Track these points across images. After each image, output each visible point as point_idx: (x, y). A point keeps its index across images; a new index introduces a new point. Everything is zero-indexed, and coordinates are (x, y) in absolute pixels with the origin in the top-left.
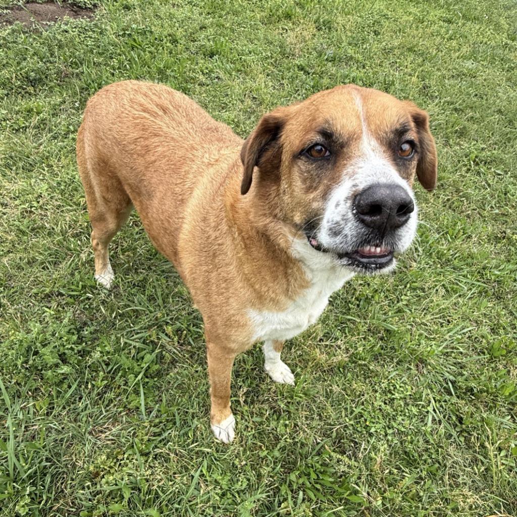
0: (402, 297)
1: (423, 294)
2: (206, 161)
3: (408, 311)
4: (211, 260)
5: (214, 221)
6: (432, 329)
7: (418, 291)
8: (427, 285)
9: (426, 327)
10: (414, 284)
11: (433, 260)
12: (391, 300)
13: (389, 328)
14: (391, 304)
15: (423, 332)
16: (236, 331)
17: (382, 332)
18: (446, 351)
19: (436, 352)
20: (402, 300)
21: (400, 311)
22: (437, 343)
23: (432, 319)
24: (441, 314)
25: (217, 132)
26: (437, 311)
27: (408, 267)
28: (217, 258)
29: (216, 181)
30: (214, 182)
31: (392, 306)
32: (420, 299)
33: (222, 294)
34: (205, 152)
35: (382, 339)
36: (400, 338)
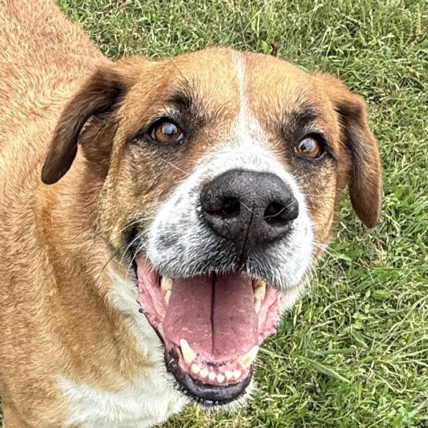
0: (355, 316)
1: (393, 310)
2: (28, 104)
3: (363, 342)
4: (8, 287)
5: (18, 225)
6: (402, 377)
7: (384, 305)
8: (401, 295)
9: (392, 373)
10: (378, 292)
11: (417, 247)
12: (334, 319)
13: (324, 372)
14: (334, 327)
15: (385, 381)
16: (39, 403)
17: (313, 377)
18: (422, 418)
19: (405, 420)
20: (353, 320)
21: (347, 342)
22: (408, 403)
23: (403, 359)
24: (421, 352)
25: (60, 41)
26: (414, 344)
27: (371, 258)
28: (17, 285)
29: (35, 150)
30: (32, 152)
31: (335, 330)
32: (386, 322)
33: (20, 343)
34: (31, 84)
35: (311, 390)
36: (344, 392)
